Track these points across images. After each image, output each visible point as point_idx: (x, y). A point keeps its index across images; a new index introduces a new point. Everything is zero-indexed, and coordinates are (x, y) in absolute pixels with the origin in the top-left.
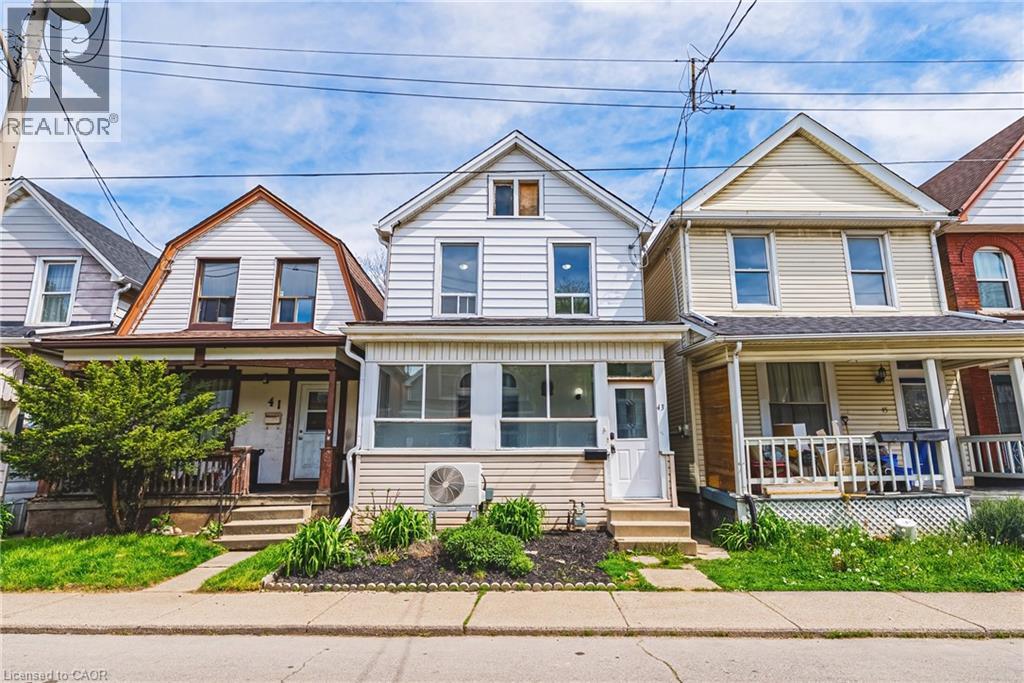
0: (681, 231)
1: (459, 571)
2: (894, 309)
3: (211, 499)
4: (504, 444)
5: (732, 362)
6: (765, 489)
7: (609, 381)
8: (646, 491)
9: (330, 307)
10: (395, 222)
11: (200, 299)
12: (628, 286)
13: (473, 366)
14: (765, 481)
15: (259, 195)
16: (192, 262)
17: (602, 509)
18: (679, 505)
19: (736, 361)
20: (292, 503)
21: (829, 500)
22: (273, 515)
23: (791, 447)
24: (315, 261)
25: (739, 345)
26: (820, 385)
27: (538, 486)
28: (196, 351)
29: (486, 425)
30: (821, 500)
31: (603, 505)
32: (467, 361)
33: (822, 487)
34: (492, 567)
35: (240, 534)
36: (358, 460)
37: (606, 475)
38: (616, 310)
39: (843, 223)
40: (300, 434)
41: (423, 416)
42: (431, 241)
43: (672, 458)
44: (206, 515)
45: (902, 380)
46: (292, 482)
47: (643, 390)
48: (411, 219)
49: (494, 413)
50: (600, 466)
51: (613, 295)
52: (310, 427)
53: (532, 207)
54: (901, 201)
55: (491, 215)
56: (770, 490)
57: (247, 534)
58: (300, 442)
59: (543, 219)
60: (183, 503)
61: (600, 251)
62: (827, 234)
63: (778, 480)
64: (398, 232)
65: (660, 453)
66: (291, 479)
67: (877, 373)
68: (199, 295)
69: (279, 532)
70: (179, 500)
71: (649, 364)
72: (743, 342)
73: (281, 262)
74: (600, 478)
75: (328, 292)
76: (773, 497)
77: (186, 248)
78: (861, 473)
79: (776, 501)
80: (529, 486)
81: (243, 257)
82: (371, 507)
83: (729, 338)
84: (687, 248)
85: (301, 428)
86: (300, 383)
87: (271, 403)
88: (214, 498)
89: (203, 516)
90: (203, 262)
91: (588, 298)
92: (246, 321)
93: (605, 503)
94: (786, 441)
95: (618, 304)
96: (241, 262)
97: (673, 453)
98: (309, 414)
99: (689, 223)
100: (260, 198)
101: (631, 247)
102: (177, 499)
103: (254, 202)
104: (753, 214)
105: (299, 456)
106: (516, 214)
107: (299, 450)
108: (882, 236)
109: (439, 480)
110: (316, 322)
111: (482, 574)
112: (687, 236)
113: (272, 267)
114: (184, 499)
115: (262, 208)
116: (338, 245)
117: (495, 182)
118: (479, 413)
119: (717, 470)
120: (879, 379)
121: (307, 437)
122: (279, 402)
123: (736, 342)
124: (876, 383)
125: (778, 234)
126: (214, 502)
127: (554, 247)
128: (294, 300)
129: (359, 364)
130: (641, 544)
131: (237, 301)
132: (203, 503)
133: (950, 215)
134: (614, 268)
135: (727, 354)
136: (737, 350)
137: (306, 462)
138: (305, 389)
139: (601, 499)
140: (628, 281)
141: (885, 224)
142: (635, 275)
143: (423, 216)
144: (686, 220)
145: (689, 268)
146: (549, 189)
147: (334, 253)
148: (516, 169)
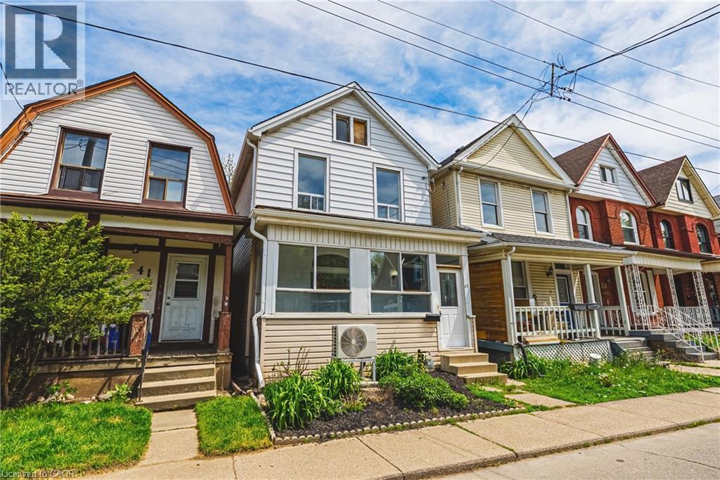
0: (454, 173)
1: (417, 410)
2: (551, 235)
3: (109, 362)
4: (374, 310)
5: (506, 259)
6: (524, 339)
7: (437, 267)
8: (459, 342)
9: (201, 191)
10: (265, 130)
11: (62, 167)
12: (422, 204)
13: (351, 250)
14: (524, 334)
15: (133, 81)
16: (55, 129)
17: (437, 356)
18: (479, 351)
19: (509, 258)
20: (196, 362)
21: (554, 345)
22: (184, 374)
23: (529, 313)
24: (187, 150)
25: (514, 248)
26: (522, 276)
27: (397, 341)
28: (89, 216)
29: (361, 295)
30: (551, 345)
31: (437, 353)
32: (347, 246)
33: (550, 336)
34: (441, 404)
35: (158, 395)
36: (264, 323)
37: (438, 332)
38: (415, 219)
39: (531, 183)
40: (168, 301)
41: (315, 287)
42: (291, 151)
43: (474, 319)
44: (103, 379)
45: (557, 275)
46: (160, 343)
47: (455, 274)
48: (276, 130)
49: (366, 287)
50: (434, 325)
51: (413, 209)
52: (178, 294)
53: (361, 139)
54: (554, 175)
55: (335, 139)
56: (527, 339)
57: (164, 394)
58: (167, 307)
59: (370, 149)
60: (75, 368)
61: (406, 178)
62: (523, 188)
63: (530, 333)
64: (267, 139)
65: (468, 317)
66: (159, 341)
67: (548, 271)
68: (61, 162)
69: (198, 390)
70: (71, 365)
71: (459, 257)
72: (516, 247)
73: (153, 145)
74: (435, 334)
75: (200, 178)
76: (531, 344)
77: (47, 114)
78: (564, 328)
79: (531, 346)
80: (391, 341)
81: (113, 134)
82: (286, 362)
83: (506, 244)
84: (459, 184)
85: (169, 295)
86: (169, 255)
87: (141, 271)
88: (113, 361)
89: (99, 381)
90: (66, 131)
91: (397, 209)
92: (115, 194)
93: (438, 351)
94: (526, 309)
95: (416, 215)
96: (111, 138)
97: (475, 316)
98: (176, 282)
99: (462, 168)
100: (134, 84)
101: (423, 178)
102: (68, 365)
103: (127, 86)
104: (492, 169)
105: (167, 320)
106: (352, 142)
107: (167, 315)
108: (546, 193)
109: (348, 338)
110: (187, 202)
111: (436, 410)
112: (459, 176)
113: (145, 148)
114: (76, 364)
115: (133, 93)
116: (209, 140)
117: (338, 116)
118: (357, 286)
119: (486, 328)
120: (548, 274)
121: (175, 303)
122: (149, 270)
123: (512, 246)
124: (546, 276)
125: (502, 184)
126: (113, 366)
127: (377, 170)
128: (165, 180)
129: (262, 241)
130: (479, 378)
131: (105, 174)
132: (101, 367)
133: (575, 186)
134: (414, 191)
135: (504, 253)
136: (512, 252)
137: (173, 325)
138: (174, 260)
139: (436, 349)
140: (422, 200)
141: (549, 186)
142: (426, 197)
143: (286, 130)
144: (460, 166)
145: (460, 197)
146: (373, 129)
147: (206, 146)
148: (351, 110)
